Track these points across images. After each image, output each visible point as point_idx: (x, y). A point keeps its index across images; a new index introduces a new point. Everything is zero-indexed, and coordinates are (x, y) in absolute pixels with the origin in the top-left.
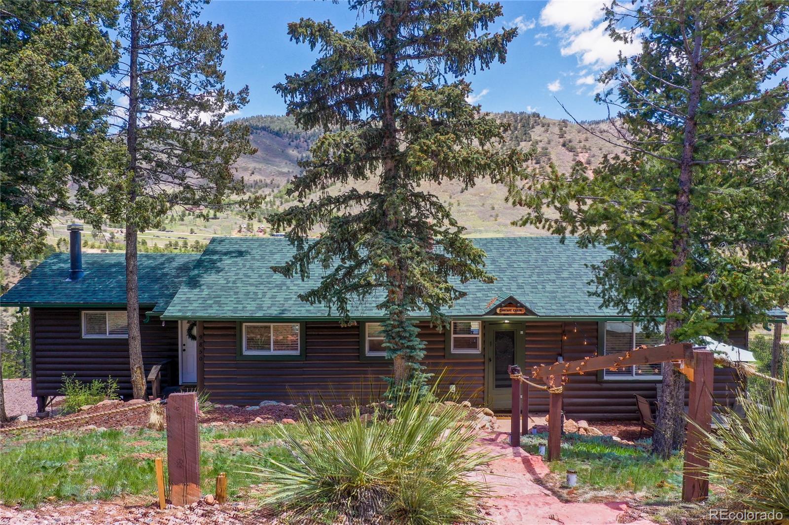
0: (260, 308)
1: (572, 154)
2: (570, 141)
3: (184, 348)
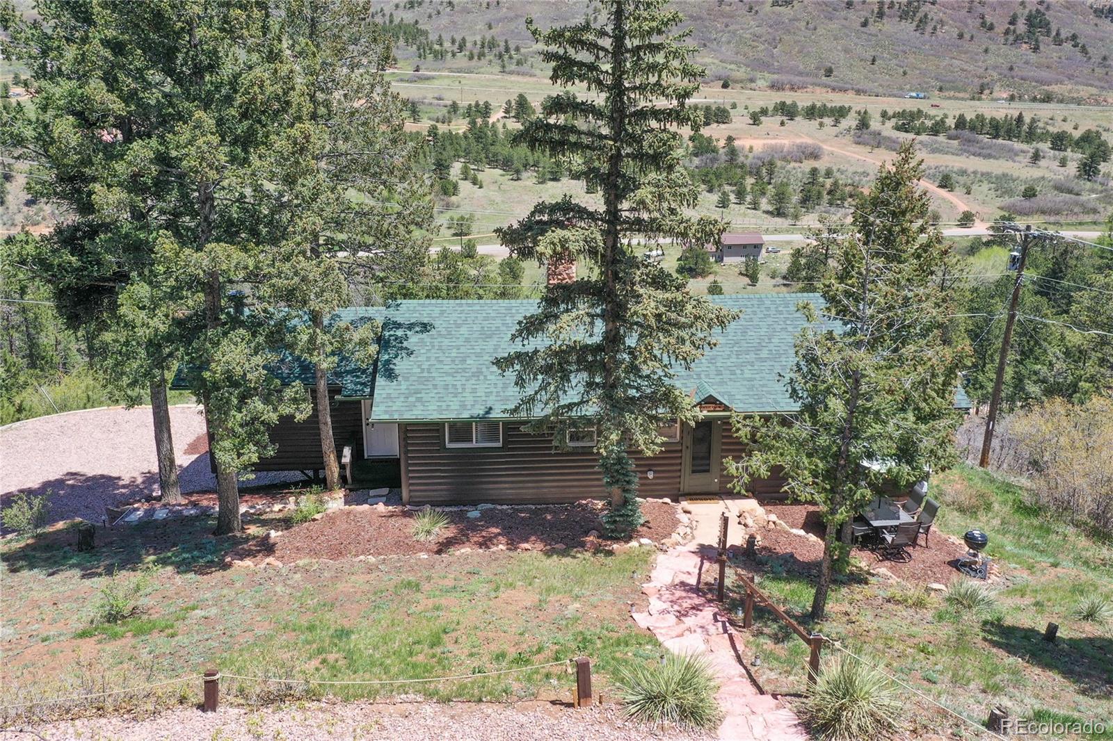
0: (463, 406)
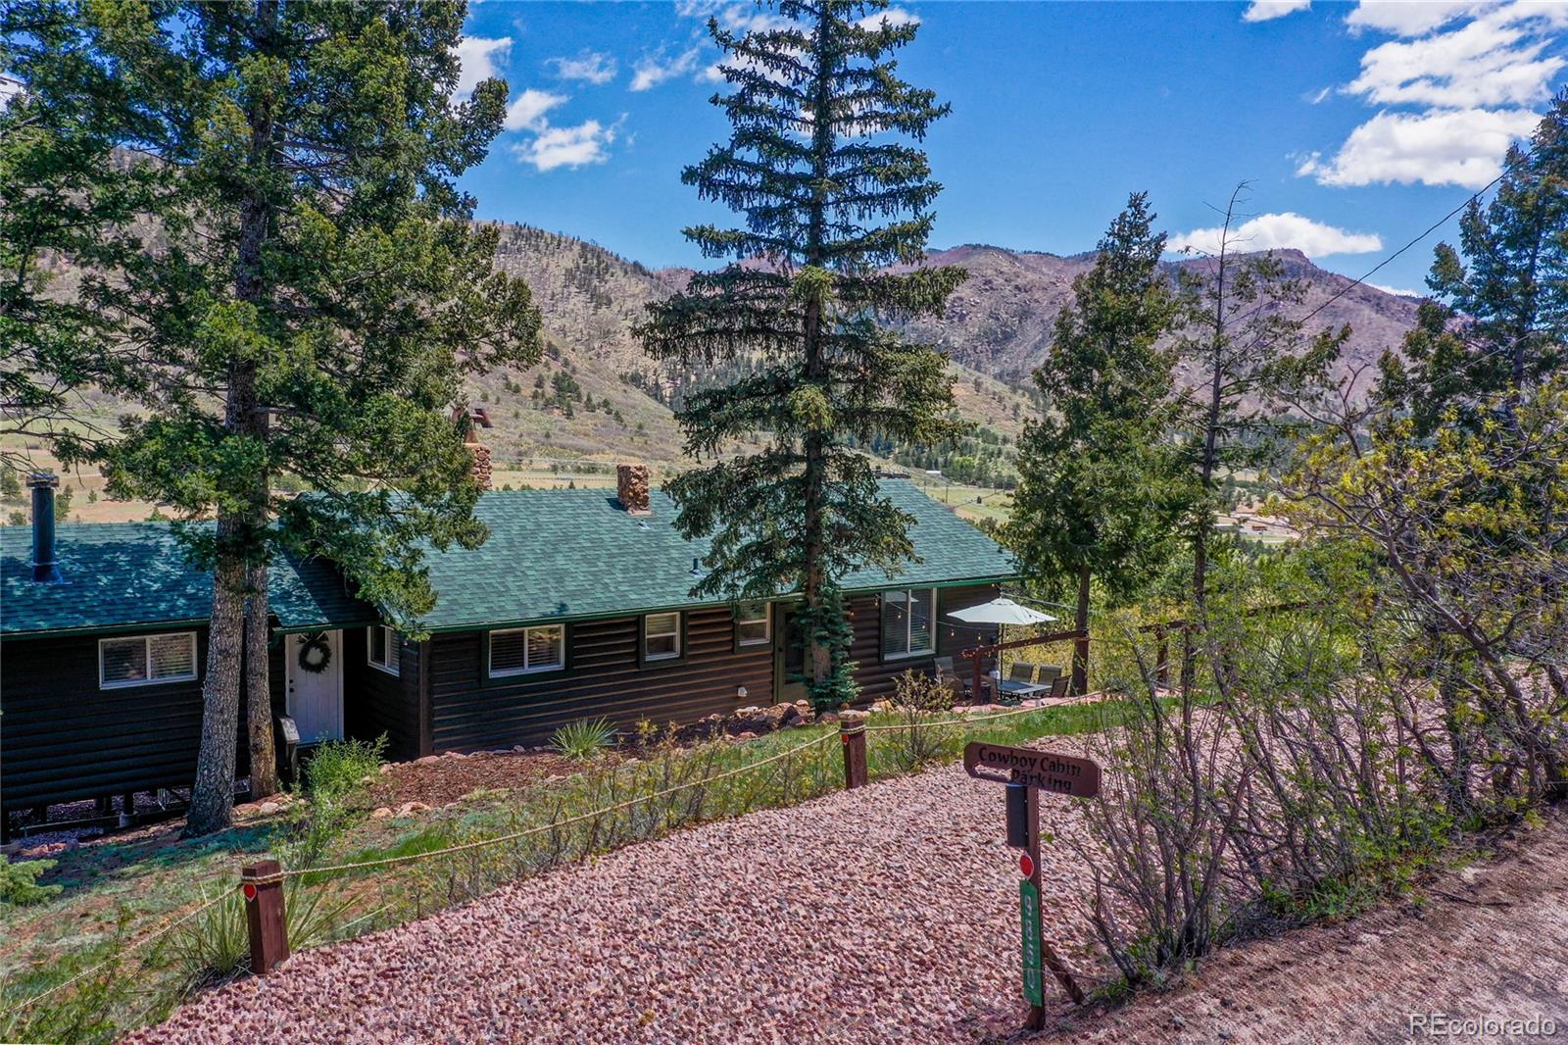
3: (291, 686)
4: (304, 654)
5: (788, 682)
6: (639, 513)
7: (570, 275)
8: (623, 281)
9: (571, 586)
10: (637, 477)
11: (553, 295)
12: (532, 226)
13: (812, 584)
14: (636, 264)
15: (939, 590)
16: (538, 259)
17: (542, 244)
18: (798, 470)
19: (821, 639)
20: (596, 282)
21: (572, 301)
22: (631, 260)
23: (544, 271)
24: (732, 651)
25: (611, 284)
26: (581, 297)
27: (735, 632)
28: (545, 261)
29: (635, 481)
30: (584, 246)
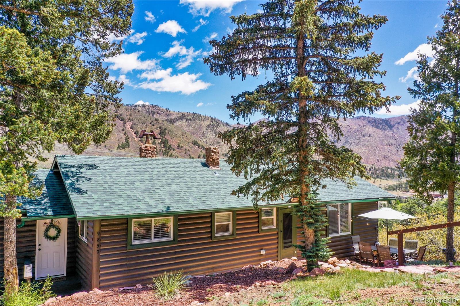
1: (122, 122)
2: (121, 115)
3: (40, 247)
4: (47, 231)
5: (285, 247)
6: (215, 168)
7: (208, 127)
8: (223, 128)
9: (176, 197)
10: (214, 152)
11: (203, 132)
12: (198, 113)
13: (303, 193)
14: (227, 123)
15: (352, 204)
16: (199, 123)
17: (200, 119)
18: (294, 129)
19: (309, 224)
20: (215, 128)
21: (209, 134)
22: (225, 122)
23: (201, 126)
24: (258, 232)
25: (220, 129)
26: (211, 132)
27: (259, 223)
28: (201, 122)
29: (213, 154)
30: (212, 118)
